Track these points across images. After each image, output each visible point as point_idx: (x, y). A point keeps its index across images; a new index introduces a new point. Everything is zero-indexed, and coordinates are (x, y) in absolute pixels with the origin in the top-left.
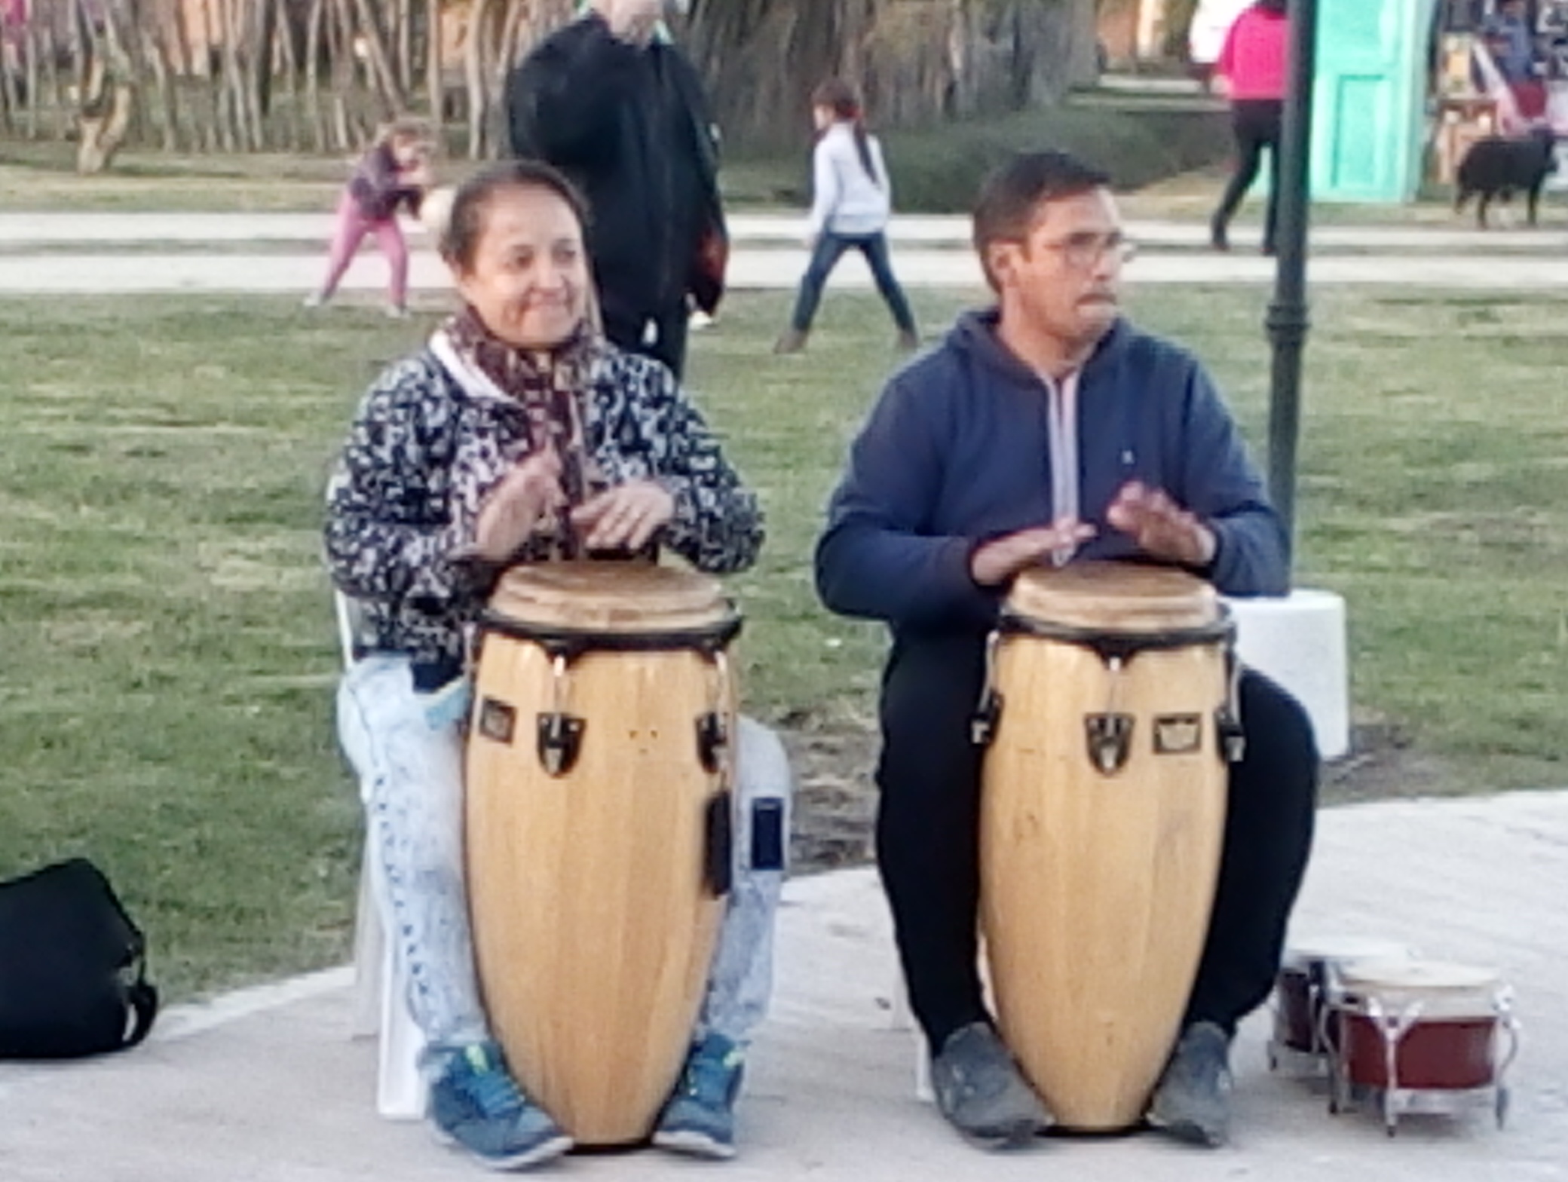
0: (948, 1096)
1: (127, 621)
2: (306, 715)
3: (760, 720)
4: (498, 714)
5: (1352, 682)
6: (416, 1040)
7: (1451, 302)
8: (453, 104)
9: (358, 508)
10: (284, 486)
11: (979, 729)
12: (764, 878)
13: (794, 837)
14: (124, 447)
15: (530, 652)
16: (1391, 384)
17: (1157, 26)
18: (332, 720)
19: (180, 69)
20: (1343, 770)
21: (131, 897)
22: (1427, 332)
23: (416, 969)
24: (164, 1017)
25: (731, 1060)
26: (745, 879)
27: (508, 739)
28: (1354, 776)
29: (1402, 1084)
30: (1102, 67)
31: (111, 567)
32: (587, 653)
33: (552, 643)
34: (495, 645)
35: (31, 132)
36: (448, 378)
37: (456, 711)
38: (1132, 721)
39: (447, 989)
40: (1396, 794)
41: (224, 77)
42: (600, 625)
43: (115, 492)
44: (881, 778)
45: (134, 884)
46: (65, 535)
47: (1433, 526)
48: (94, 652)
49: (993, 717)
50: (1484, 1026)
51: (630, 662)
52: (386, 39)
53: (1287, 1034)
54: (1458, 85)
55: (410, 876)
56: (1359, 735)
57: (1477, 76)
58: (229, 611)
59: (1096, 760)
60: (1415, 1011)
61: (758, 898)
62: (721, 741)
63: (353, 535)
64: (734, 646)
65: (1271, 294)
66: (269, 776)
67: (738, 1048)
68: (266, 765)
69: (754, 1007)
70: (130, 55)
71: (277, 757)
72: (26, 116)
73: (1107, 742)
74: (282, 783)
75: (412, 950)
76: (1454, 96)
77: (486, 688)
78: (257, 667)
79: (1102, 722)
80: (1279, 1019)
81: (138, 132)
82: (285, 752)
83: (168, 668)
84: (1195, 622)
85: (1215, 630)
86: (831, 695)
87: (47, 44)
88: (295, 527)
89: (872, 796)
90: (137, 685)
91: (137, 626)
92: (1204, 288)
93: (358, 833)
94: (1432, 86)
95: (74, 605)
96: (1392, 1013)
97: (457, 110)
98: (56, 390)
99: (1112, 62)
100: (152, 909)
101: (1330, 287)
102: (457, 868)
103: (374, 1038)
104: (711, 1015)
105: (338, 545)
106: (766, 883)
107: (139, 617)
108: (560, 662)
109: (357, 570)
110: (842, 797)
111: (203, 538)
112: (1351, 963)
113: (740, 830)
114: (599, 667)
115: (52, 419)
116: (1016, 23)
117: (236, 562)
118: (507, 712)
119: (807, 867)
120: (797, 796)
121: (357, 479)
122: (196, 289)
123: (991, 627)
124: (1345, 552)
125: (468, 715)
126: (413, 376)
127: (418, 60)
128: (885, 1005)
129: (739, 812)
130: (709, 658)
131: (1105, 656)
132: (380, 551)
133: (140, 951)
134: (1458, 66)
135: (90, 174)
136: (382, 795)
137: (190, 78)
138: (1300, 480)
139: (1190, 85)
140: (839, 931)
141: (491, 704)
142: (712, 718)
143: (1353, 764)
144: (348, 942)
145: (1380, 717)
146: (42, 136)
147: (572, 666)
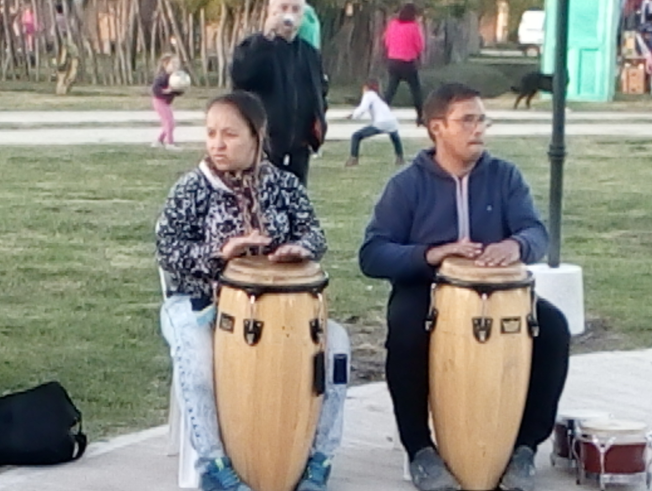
0: (417, 478)
1: (75, 281)
2: (150, 320)
3: (338, 321)
4: (227, 320)
5: (586, 302)
6: (194, 456)
7: (627, 142)
8: (212, 65)
9: (171, 234)
10: (139, 225)
11: (428, 324)
12: (339, 387)
13: (352, 369)
14: (75, 209)
15: (240, 294)
16: (603, 177)
17: (504, 29)
18: (159, 322)
19: (98, 51)
20: (582, 339)
21: (76, 396)
22: (617, 155)
23: (195, 426)
24: (89, 447)
25: (326, 464)
26: (331, 388)
27: (231, 330)
28: (587, 342)
29: (607, 471)
30: (482, 46)
31: (69, 259)
32: (265, 294)
33: (249, 290)
34: (226, 291)
35: (37, 78)
36: (206, 180)
37: (210, 318)
38: (491, 320)
39: (207, 435)
40: (604, 349)
41: (117, 54)
42: (270, 282)
43: (71, 228)
44: (387, 345)
45: (77, 391)
46: (50, 246)
47: (621, 236)
48: (62, 294)
49: (434, 319)
50: (642, 446)
51: (282, 298)
52: (184, 38)
53: (559, 451)
54: (630, 52)
55: (191, 388)
56: (589, 325)
57: (638, 49)
58: (117, 277)
59: (477, 336)
60: (612, 441)
61: (336, 395)
62: (320, 331)
63: (170, 245)
64: (326, 290)
65: (550, 141)
66: (134, 346)
67: (329, 458)
68: (133, 341)
69: (336, 441)
70: (77, 45)
71: (137, 337)
72: (35, 71)
73: (482, 329)
74: (140, 348)
75: (193, 418)
76: (628, 57)
77: (222, 309)
78: (130, 300)
79: (479, 320)
80: (555, 445)
81: (81, 77)
82: (141, 336)
83: (93, 301)
84: (518, 279)
85: (526, 282)
86: (368, 309)
87: (43, 41)
88: (145, 242)
89: (384, 353)
90: (79, 308)
91: (79, 284)
92: (524, 138)
93: (170, 370)
94: (619, 53)
95: (54, 274)
96: (603, 442)
97: (213, 67)
98: (47, 185)
99: (486, 44)
100: (86, 402)
101: (577, 137)
102: (211, 383)
103: (177, 455)
104: (317, 445)
105: (164, 249)
106: (340, 389)
107: (80, 280)
108: (253, 298)
109: (171, 259)
110: (373, 353)
111: (107, 246)
112: (585, 420)
113: (328, 367)
114: (269, 300)
115: (44, 198)
116: (446, 29)
117: (122, 256)
118: (231, 319)
119: (358, 382)
120: (353, 353)
121: (170, 222)
122: (104, 142)
123: (433, 281)
124: (583, 248)
125: (215, 320)
126: (192, 179)
127: (197, 47)
128: (390, 439)
129: (328, 360)
130: (315, 296)
131: (480, 293)
132: (181, 252)
133: (80, 420)
134: (630, 44)
135: (62, 95)
136: (179, 354)
137: (103, 55)
138: (563, 218)
139: (519, 53)
140: (372, 408)
141: (225, 316)
142: (317, 321)
143: (586, 337)
144: (167, 415)
145: (597, 317)
146: (42, 79)
147: (258, 299)
